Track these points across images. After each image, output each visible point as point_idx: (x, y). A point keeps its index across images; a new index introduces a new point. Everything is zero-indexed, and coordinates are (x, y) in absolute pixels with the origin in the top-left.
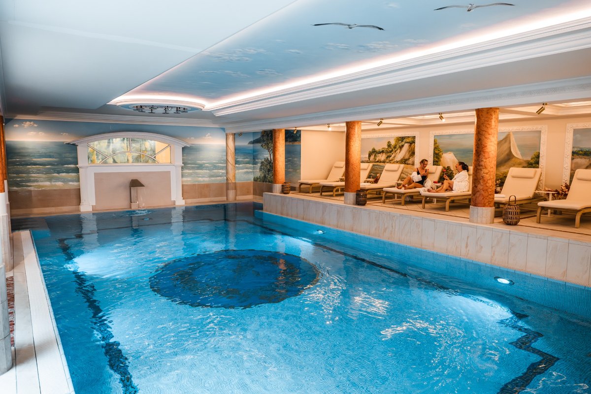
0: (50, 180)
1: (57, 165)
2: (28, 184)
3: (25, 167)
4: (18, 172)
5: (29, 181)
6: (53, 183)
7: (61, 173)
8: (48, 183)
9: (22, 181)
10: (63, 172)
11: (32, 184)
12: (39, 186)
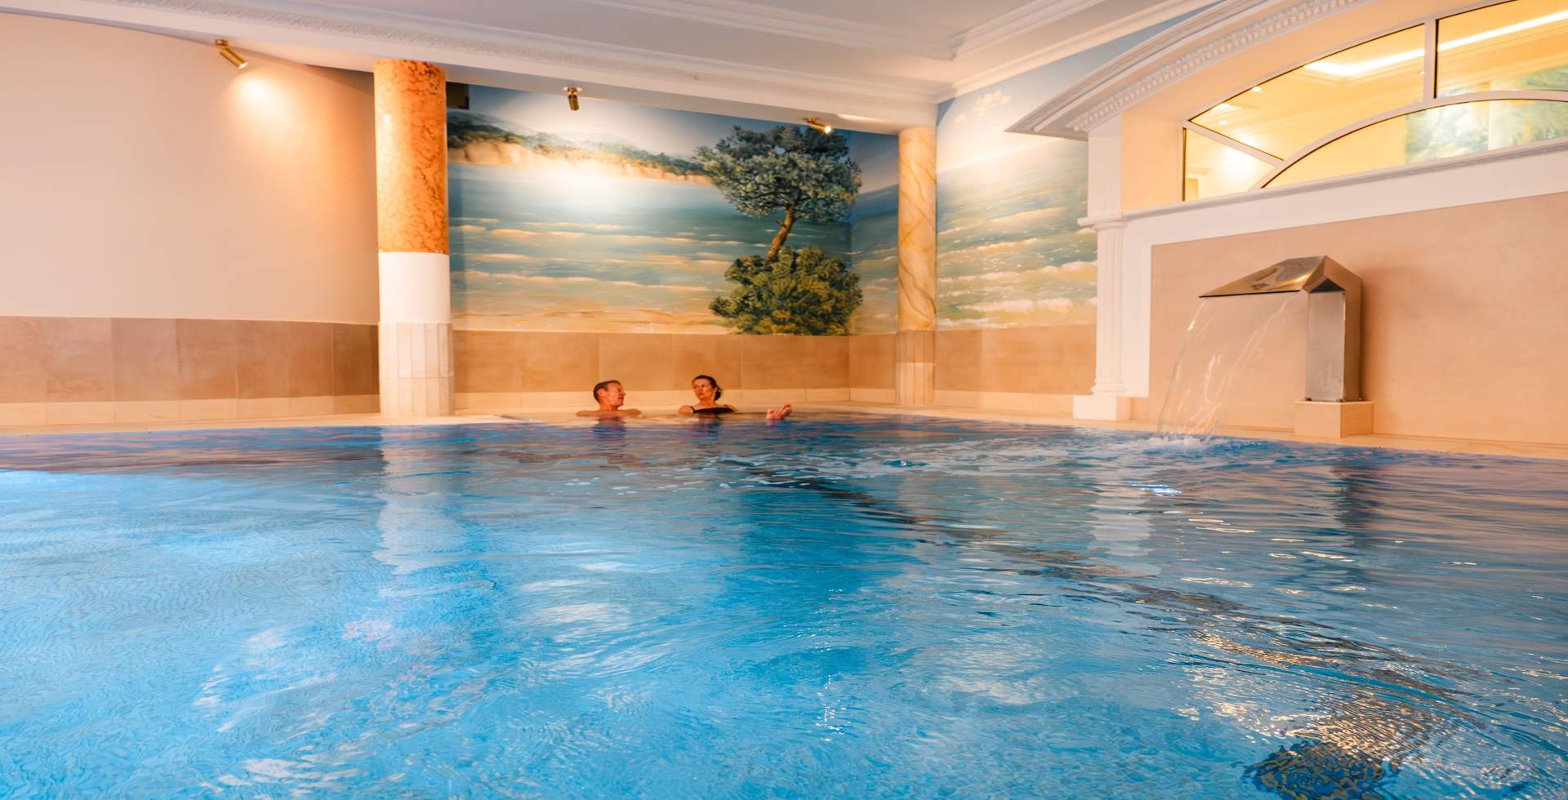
0: (1033, 289)
1: (1058, 232)
2: (976, 308)
3: (971, 250)
4: (956, 272)
5: (979, 299)
6: (1042, 303)
7: (1066, 261)
8: (1025, 305)
9: (962, 300)
10: (1073, 259)
11: (985, 309)
12: (1005, 316)
